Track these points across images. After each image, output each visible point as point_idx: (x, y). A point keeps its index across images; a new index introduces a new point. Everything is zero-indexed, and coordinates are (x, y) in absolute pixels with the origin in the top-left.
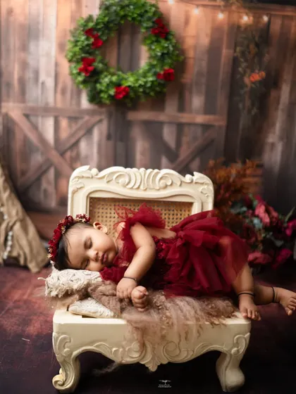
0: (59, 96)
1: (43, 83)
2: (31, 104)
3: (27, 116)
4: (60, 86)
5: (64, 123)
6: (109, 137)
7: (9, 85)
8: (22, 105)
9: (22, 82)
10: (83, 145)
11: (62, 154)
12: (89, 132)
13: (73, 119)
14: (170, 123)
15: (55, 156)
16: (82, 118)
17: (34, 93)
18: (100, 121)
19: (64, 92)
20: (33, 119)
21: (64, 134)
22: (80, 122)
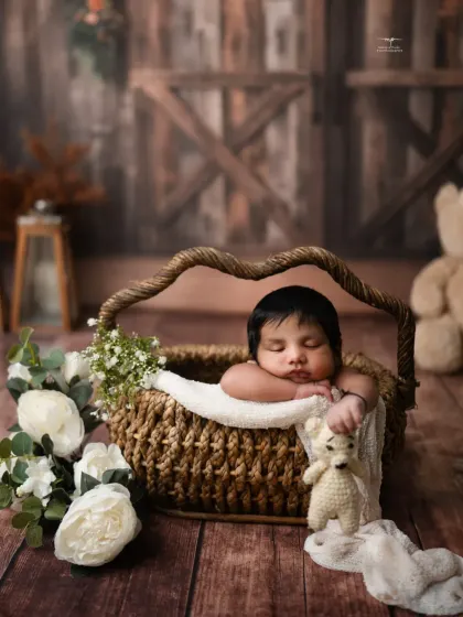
0: (228, 52)
1: (200, 34)
2: (181, 70)
3: (174, 90)
4: (229, 37)
6: (316, 118)
7: (143, 41)
8: (166, 73)
9: (165, 35)
10: (272, 136)
11: (236, 150)
12: (280, 112)
13: (253, 91)
14: (422, 88)
15: (225, 157)
16: (269, 88)
17: (186, 51)
18: (299, 93)
19: (236, 46)
20: (185, 94)
21: (239, 116)
22: (267, 95)
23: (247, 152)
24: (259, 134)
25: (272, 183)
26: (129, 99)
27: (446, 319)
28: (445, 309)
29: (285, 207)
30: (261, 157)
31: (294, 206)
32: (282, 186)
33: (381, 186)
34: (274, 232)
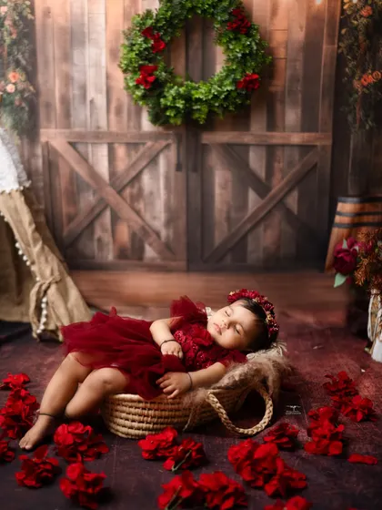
0: (113, 116)
1: (92, 102)
3: (72, 144)
4: (113, 105)
5: (121, 151)
6: (179, 167)
7: (48, 106)
8: (67, 131)
9: (66, 101)
10: (146, 179)
11: (120, 192)
12: (153, 161)
13: (132, 146)
14: (258, 145)
15: (110, 194)
16: (144, 144)
17: (81, 115)
18: (168, 146)
19: (119, 111)
20: (81, 148)
21: (121, 166)
22: (142, 149)
23: (128, 191)
24: (138, 177)
25: (148, 217)
26: (39, 151)
29: (158, 234)
30: (139, 195)
31: (163, 233)
32: (154, 218)
33: (228, 219)
34: (150, 252)
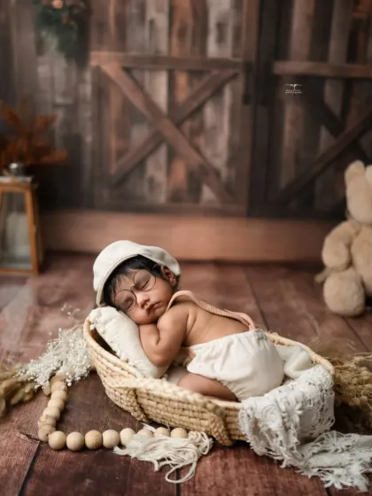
23: (188, 125)
24: (199, 110)
25: (208, 153)
26: (88, 76)
27: (350, 272)
28: (350, 264)
29: (218, 173)
30: (200, 130)
31: (224, 173)
32: (216, 155)
33: (297, 160)
34: (208, 194)
